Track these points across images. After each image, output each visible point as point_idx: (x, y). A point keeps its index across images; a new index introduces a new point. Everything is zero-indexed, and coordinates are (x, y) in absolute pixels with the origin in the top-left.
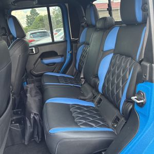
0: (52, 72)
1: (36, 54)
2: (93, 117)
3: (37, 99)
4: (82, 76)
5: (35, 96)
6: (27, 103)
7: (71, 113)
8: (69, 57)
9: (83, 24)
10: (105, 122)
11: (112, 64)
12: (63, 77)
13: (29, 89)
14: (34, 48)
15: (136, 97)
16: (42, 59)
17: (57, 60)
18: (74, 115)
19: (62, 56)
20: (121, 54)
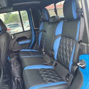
0: (25, 49)
1: (14, 39)
2: (54, 76)
3: (18, 67)
4: (43, 50)
5: (16, 66)
6: (12, 71)
7: (40, 74)
8: (34, 39)
9: (41, 20)
10: (61, 77)
11: (61, 43)
12: (32, 51)
13: (12, 62)
14: (12, 36)
15: (80, 63)
16: (18, 42)
17: (27, 41)
18: (42, 75)
19: (30, 39)
20: (66, 37)
